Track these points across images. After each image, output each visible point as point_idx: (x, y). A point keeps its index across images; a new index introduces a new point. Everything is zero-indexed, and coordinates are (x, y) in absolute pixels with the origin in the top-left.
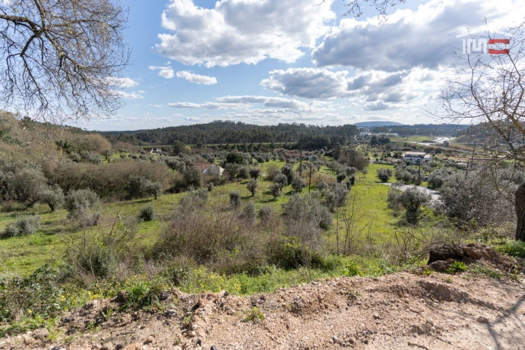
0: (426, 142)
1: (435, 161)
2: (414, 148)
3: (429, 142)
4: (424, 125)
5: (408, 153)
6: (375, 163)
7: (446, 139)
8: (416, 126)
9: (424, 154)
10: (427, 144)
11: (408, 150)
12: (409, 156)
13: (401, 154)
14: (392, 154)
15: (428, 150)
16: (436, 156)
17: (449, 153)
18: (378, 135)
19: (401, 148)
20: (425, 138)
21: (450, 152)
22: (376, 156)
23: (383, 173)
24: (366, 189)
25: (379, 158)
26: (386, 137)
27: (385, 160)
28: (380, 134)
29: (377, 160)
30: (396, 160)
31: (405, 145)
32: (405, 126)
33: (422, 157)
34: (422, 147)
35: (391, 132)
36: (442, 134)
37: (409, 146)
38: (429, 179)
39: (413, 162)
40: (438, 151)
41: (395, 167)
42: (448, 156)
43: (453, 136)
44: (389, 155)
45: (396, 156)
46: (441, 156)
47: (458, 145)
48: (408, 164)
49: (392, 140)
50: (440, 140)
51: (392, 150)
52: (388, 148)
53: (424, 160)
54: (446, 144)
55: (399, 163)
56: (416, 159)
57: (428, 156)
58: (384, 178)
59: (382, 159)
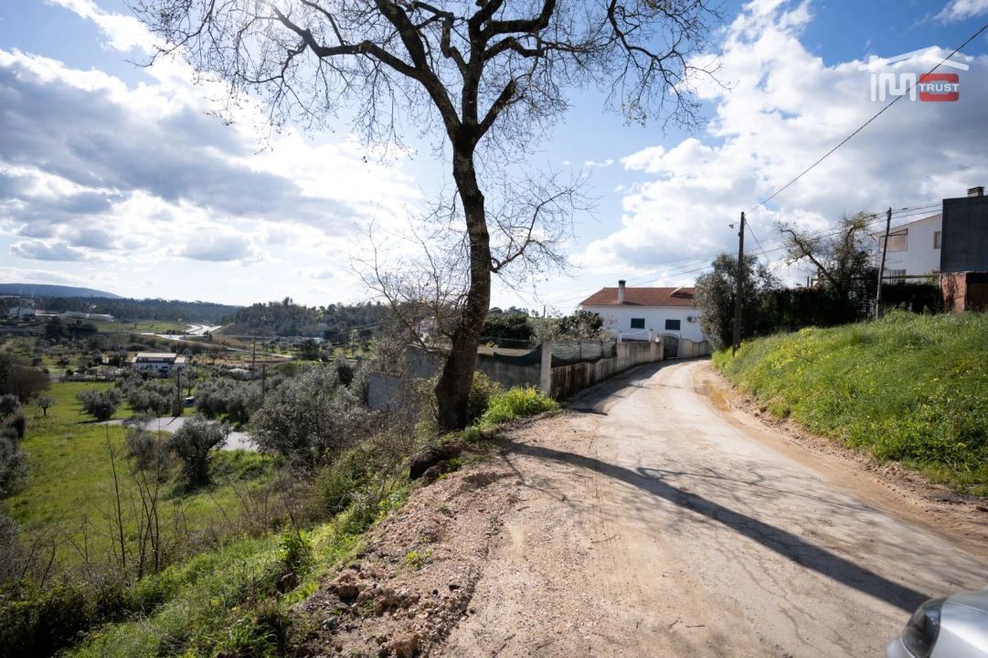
0: (174, 333)
1: (195, 369)
2: (152, 345)
3: (179, 333)
4: (164, 302)
5: (141, 355)
6: (63, 380)
7: (206, 328)
8: (148, 302)
9: (173, 355)
10: (176, 338)
11: (142, 349)
12: (145, 360)
13: (125, 357)
14: (106, 359)
15: (178, 349)
16: (195, 358)
17: (215, 353)
18: (65, 316)
19: (125, 346)
20: (170, 326)
21: (216, 350)
22: (63, 363)
23: (99, 401)
24: (64, 442)
25: (74, 368)
26: (84, 323)
27: (91, 373)
28: (68, 313)
29: (70, 373)
30: (118, 371)
31: (133, 338)
32: (125, 300)
33: (171, 362)
34: (166, 343)
35: (94, 311)
36: (199, 320)
37: (141, 340)
38: (197, 401)
39: (155, 371)
40: (197, 350)
41: (120, 385)
42: (214, 358)
43: (216, 324)
44: (99, 361)
45: (115, 362)
46: (203, 359)
47: (227, 339)
48: (145, 376)
49: (101, 328)
50: (198, 330)
51: (103, 351)
52: (94, 346)
53: (175, 368)
54: (208, 336)
55: (125, 376)
56: (160, 366)
57: (181, 360)
58: (101, 412)
59: (82, 371)
